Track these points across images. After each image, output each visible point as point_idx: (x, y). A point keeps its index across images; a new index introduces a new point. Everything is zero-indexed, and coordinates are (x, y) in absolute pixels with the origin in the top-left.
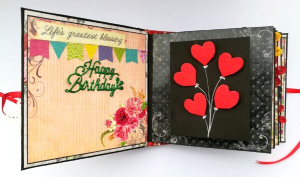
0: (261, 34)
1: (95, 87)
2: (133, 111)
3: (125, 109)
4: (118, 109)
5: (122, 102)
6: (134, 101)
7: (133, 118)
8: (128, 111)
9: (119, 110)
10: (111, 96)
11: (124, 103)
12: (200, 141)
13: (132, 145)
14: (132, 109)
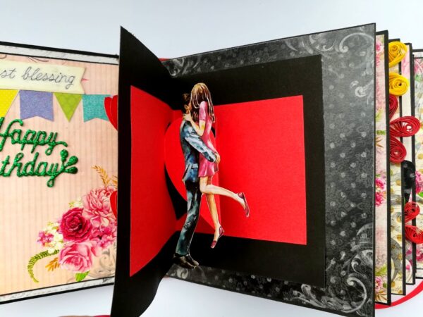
0: (346, 43)
1: (12, 170)
2: (102, 213)
3: (81, 210)
4: (67, 211)
5: (76, 197)
6: (102, 194)
7: (102, 227)
8: (90, 214)
9: (70, 212)
10: (48, 186)
11: (79, 199)
12: (228, 279)
13: (103, 278)
14: (98, 210)
